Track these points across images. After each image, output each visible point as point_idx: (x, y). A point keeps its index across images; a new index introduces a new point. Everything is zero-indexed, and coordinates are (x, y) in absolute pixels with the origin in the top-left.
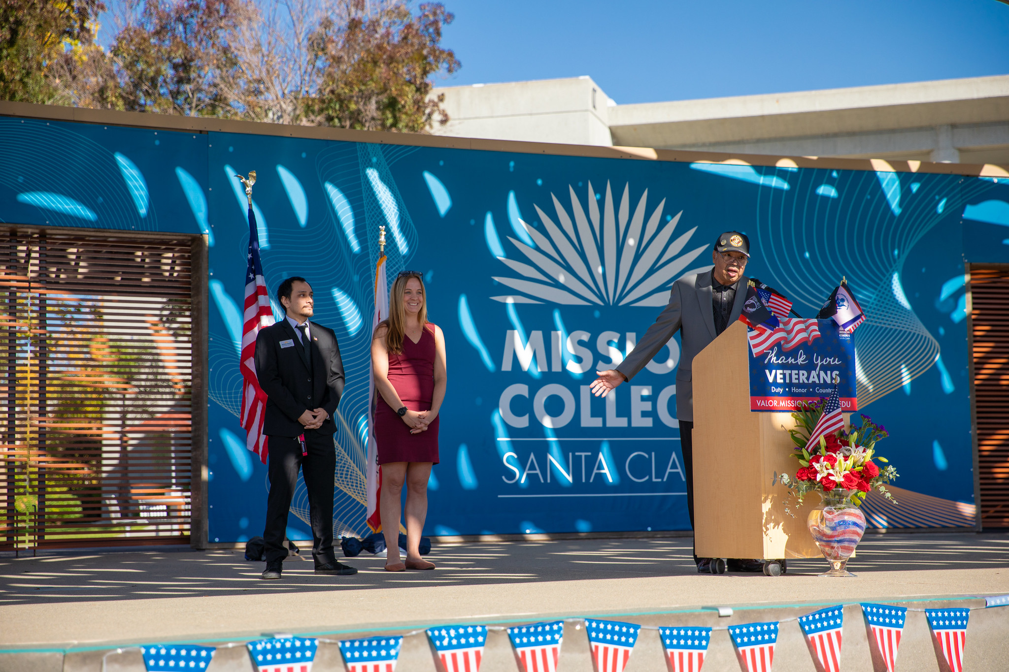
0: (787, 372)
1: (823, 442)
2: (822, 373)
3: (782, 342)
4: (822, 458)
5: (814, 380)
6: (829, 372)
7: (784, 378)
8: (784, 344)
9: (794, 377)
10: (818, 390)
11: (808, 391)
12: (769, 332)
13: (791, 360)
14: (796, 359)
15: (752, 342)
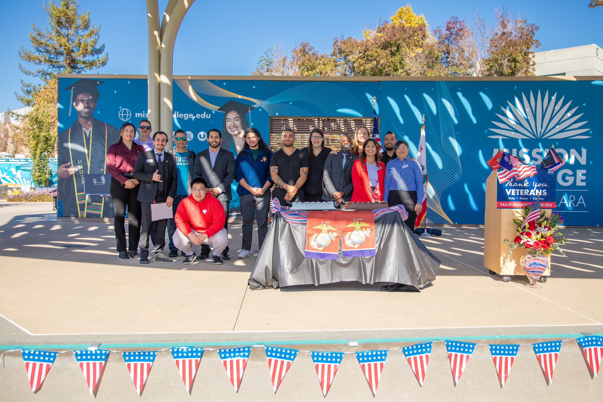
0: (518, 190)
1: (527, 225)
2: (537, 191)
3: (516, 176)
4: (525, 233)
5: (532, 194)
6: (541, 190)
7: (516, 193)
8: (517, 177)
9: (521, 192)
10: (534, 198)
11: (529, 199)
12: (508, 172)
13: (519, 185)
14: (523, 184)
15: (499, 177)
